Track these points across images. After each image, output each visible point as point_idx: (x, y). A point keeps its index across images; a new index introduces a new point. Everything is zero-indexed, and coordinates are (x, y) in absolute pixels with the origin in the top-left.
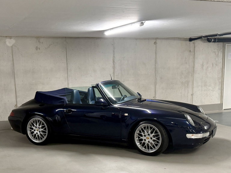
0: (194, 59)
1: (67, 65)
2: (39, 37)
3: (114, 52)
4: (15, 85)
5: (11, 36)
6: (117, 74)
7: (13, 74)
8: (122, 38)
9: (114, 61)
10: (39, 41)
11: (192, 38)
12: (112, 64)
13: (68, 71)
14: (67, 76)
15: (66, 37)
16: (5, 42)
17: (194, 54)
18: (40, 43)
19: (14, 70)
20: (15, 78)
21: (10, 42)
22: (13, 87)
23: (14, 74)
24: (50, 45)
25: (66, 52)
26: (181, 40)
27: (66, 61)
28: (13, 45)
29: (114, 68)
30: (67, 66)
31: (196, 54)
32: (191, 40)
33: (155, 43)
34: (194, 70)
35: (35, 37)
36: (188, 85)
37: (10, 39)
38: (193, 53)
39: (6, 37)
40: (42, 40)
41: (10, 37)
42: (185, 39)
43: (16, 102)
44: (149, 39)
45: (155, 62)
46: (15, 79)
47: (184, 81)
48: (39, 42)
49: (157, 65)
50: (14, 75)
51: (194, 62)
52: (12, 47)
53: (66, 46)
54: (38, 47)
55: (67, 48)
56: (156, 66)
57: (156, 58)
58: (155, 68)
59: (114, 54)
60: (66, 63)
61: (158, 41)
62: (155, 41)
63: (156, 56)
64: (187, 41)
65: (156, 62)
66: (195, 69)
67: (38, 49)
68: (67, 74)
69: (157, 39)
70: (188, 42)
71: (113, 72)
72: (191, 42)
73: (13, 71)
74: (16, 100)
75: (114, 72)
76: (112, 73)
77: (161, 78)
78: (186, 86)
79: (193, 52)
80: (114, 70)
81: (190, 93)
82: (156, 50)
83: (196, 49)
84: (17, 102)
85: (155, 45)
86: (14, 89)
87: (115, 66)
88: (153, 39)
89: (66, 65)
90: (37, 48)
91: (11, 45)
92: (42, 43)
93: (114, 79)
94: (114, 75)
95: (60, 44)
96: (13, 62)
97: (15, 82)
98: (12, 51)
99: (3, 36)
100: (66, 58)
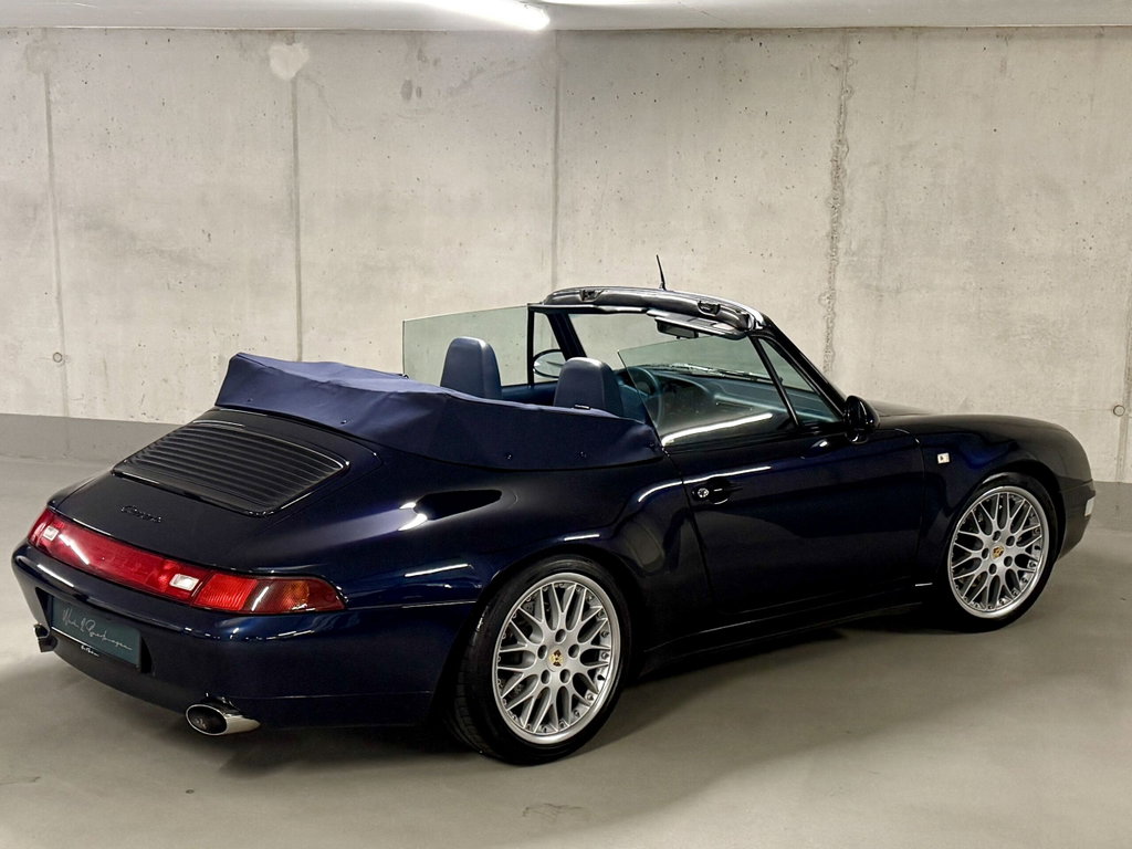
1: (554, 178)
2: (421, 33)
3: (842, 110)
4: (298, 267)
5: (294, 32)
6: (854, 247)
7: (293, 214)
9: (837, 171)
10: (420, 51)
12: (827, 180)
13: (560, 210)
14: (549, 237)
15: (558, 32)
16: (267, 60)
18: (426, 61)
19: (297, 195)
20: (302, 233)
21: (286, 61)
22: (292, 278)
23: (298, 213)
24: (472, 75)
25: (553, 112)
27: (549, 158)
28: (299, 73)
29: (837, 206)
30: (556, 186)
35: (404, 34)
37: (289, 44)
39: (273, 32)
40: (433, 49)
41: (290, 36)
43: (296, 349)
44: (1101, 35)
46: (298, 235)
48: (419, 58)
52: (294, 82)
53: (558, 81)
54: (416, 83)
55: (561, 88)
59: (841, 128)
60: (551, 168)
67: (414, 93)
68: (555, 225)
71: (828, 228)
74: (300, 340)
75: (834, 231)
76: (823, 234)
80: (835, 221)
86: (295, 285)
87: (847, 195)
89: (552, 181)
90: (408, 91)
91: (294, 74)
92: (436, 62)
93: (832, 271)
94: (834, 247)
95: (524, 68)
96: (296, 157)
97: (298, 250)
98: (294, 102)
99: (260, 31)
100: (551, 145)
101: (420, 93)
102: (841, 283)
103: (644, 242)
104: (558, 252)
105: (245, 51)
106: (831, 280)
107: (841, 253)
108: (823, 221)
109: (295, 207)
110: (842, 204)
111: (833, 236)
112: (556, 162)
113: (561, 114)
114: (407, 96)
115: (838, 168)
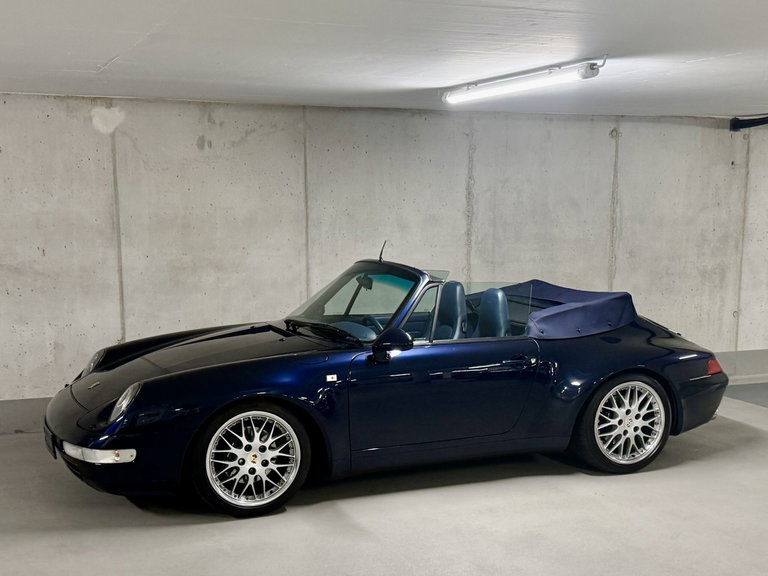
0: (746, 193)
1: (307, 202)
2: (210, 103)
3: (471, 160)
4: (120, 271)
5: (111, 99)
6: (480, 239)
7: (115, 232)
8: (499, 113)
10: (209, 116)
11: (741, 118)
12: (464, 200)
14: (304, 241)
15: (304, 107)
16: (90, 119)
17: (748, 173)
18: (214, 123)
19: (118, 218)
20: (123, 247)
21: (106, 120)
22: (115, 279)
24: (247, 133)
25: (303, 159)
26: (703, 126)
27: (301, 189)
28: (116, 129)
29: (470, 215)
30: (306, 207)
31: (752, 176)
32: (737, 124)
33: (614, 133)
34: (743, 228)
35: (198, 104)
36: (723, 279)
37: (108, 108)
38: (743, 171)
39: (94, 99)
40: (219, 115)
41: (109, 103)
42: (717, 124)
43: (120, 331)
44: (592, 120)
45: (613, 198)
46: (119, 247)
47: (709, 267)
48: (209, 120)
49: (618, 210)
50: (119, 236)
51: (745, 202)
52: (113, 136)
53: (305, 139)
54: (207, 138)
55: (307, 144)
56: (614, 211)
57: (615, 184)
58: (613, 220)
59: (470, 169)
60: (303, 195)
61: (625, 128)
62: (612, 126)
63: (615, 176)
64: (724, 128)
65: (614, 200)
66: (748, 224)
67: (206, 144)
68: (307, 233)
69: (619, 118)
70: (727, 132)
71: (465, 229)
72: (738, 133)
73: (115, 220)
74: (123, 324)
75: (469, 230)
76: (463, 232)
77: (632, 254)
78: (717, 281)
79: (741, 168)
80: (469, 224)
81: (730, 306)
82: (616, 156)
83: (754, 156)
84: (123, 329)
85: (613, 142)
86: (118, 284)
87: (475, 209)
88: (607, 118)
89: (303, 204)
90: (201, 143)
91: (111, 130)
92: (221, 124)
93: (469, 253)
94: (469, 240)
95: (283, 129)
96: (116, 190)
97: (120, 259)
98: (113, 150)
99: (83, 98)
100: (302, 180)
101: (210, 145)
102: (474, 261)
103: (362, 242)
104: (310, 250)
105: (72, 112)
106: (468, 259)
107: (473, 243)
108: (462, 224)
109: (116, 227)
110: (473, 214)
111: (468, 233)
112: (306, 191)
113: (308, 161)
114: (201, 146)
115: (469, 193)
